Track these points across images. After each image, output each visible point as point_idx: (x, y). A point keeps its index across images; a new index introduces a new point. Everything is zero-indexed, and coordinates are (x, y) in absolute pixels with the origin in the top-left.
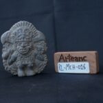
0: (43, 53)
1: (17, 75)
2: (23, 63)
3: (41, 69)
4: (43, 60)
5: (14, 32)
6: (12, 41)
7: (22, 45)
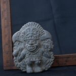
0: (50, 51)
1: (26, 72)
2: (31, 60)
3: (49, 66)
4: (50, 58)
5: (23, 31)
6: (21, 39)
7: (30, 43)
